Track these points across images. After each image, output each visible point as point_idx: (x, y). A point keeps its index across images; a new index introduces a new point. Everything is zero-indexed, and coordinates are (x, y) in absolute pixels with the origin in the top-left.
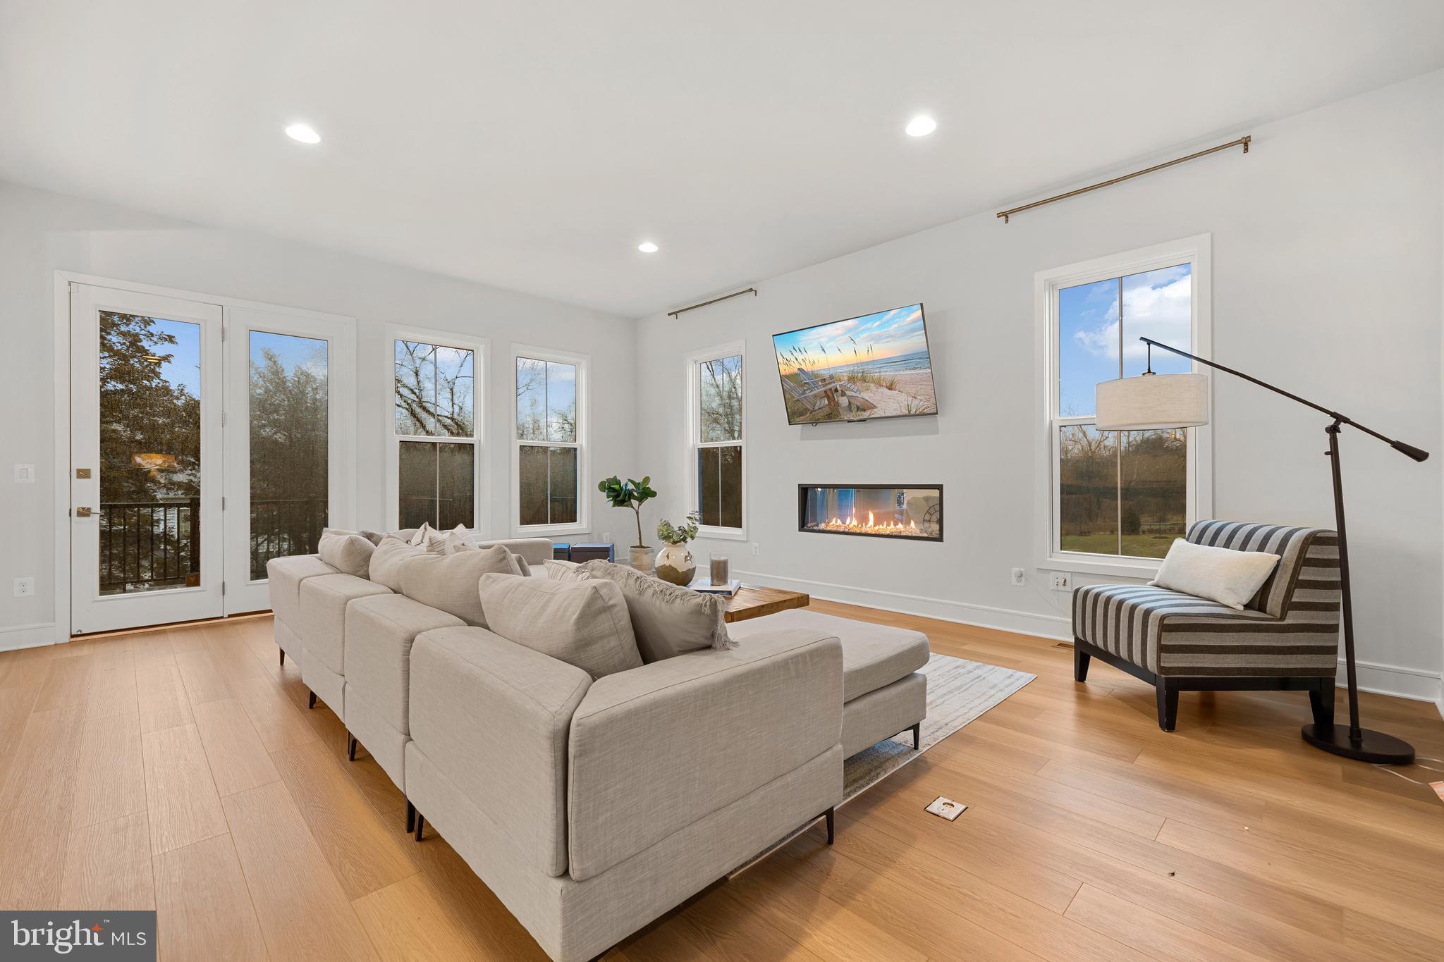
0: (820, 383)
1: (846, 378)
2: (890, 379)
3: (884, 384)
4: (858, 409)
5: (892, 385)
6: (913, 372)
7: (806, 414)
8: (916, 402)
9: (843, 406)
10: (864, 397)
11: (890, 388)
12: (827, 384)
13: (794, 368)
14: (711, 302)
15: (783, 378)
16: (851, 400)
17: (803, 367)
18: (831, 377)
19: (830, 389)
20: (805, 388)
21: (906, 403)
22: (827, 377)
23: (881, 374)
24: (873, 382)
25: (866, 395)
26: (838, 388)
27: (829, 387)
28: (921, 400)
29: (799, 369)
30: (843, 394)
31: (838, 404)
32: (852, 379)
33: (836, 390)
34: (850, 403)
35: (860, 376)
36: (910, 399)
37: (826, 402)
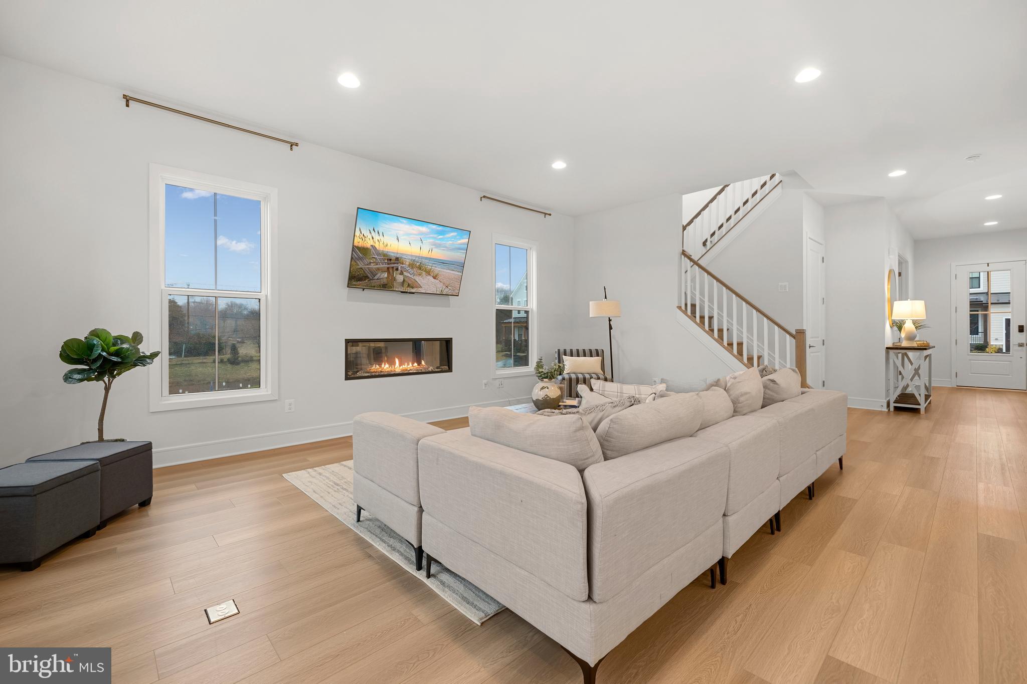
0: (386, 261)
1: (407, 263)
2: (436, 272)
3: (432, 274)
4: (409, 285)
5: (436, 276)
6: (451, 272)
7: (365, 280)
8: (447, 290)
9: (398, 281)
10: (416, 279)
11: (434, 278)
12: (391, 263)
13: (368, 243)
14: (229, 126)
15: (355, 248)
16: (405, 279)
17: (377, 246)
18: (397, 259)
19: (393, 268)
20: (372, 261)
21: (441, 289)
22: (393, 258)
23: (433, 268)
24: (425, 271)
25: (417, 279)
26: (399, 268)
27: (392, 265)
28: (450, 289)
29: (372, 246)
30: (402, 273)
31: (395, 279)
32: (412, 265)
33: (397, 269)
34: (404, 280)
35: (419, 266)
36: (444, 287)
37: (386, 275)
